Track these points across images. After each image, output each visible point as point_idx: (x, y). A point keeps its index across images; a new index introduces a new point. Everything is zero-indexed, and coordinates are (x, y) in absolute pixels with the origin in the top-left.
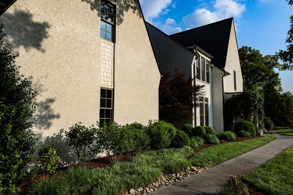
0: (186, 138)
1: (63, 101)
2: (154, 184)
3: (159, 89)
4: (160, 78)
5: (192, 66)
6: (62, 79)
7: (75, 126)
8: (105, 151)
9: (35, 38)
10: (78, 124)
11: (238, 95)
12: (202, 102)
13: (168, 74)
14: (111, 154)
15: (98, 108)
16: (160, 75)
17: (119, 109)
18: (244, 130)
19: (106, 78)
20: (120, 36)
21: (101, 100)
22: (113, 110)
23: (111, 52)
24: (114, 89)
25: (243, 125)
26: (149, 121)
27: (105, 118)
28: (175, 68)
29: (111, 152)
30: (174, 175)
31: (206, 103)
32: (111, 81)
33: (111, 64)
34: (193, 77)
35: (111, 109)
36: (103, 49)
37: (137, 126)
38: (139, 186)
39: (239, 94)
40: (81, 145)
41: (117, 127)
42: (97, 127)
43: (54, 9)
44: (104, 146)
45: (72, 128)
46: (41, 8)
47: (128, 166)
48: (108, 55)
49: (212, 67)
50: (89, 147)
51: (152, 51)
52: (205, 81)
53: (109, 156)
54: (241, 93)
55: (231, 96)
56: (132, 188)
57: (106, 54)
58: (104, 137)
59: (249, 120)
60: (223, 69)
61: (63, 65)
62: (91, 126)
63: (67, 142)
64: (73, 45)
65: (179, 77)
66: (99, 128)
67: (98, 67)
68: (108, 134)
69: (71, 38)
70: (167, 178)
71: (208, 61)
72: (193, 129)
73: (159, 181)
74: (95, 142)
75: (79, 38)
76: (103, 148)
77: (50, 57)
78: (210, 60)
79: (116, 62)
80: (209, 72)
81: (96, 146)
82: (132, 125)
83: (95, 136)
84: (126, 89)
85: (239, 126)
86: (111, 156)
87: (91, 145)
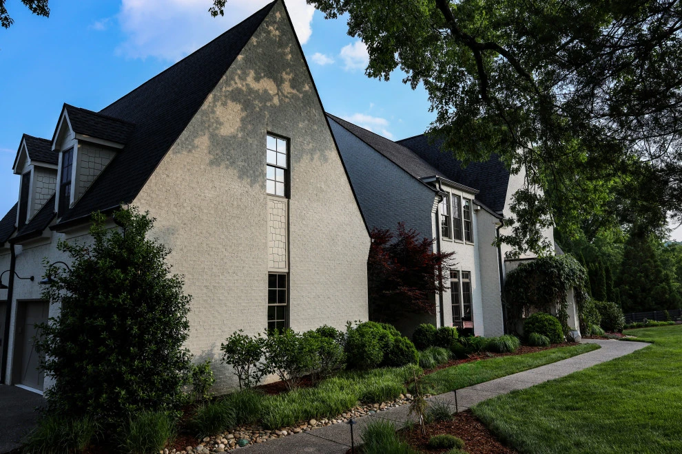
0: (411, 349)
1: (216, 298)
2: (344, 414)
3: (368, 263)
4: (369, 244)
5: (433, 215)
6: (213, 267)
7: (234, 336)
8: (277, 372)
9: (179, 214)
10: (238, 332)
11: (528, 264)
12: (456, 280)
13: (388, 231)
14: (287, 376)
15: (265, 304)
16: (369, 239)
17: (298, 305)
18: (538, 332)
19: (276, 256)
20: (297, 186)
21: (270, 292)
22: (288, 307)
23: (284, 214)
24: (288, 273)
25: (538, 322)
26: (347, 323)
27: (276, 321)
28: (399, 223)
29: (286, 373)
30: (376, 405)
31: (467, 280)
32: (284, 260)
33: (284, 232)
34: (434, 236)
35: (285, 304)
36: (270, 211)
37: (327, 333)
38: (323, 416)
39: (530, 261)
40: (244, 363)
41: (294, 336)
42: (265, 337)
43: (202, 167)
44: (276, 364)
45: (230, 339)
46: (186, 170)
47: (311, 393)
48: (279, 219)
49: (477, 211)
50: (255, 365)
51: (354, 200)
52: (461, 239)
53: (283, 382)
54: (533, 261)
55: (517, 266)
56: (313, 418)
57: (276, 218)
58: (275, 351)
59: (552, 313)
60: (500, 213)
61: (214, 246)
62: (257, 336)
63: (224, 359)
64: (228, 214)
65: (407, 239)
66: (267, 338)
67: (264, 241)
68: (281, 346)
69: (224, 204)
70: (365, 409)
71: (470, 200)
72: (436, 333)
73: (353, 412)
74: (262, 359)
75: (235, 203)
76: (275, 367)
77: (197, 238)
78: (472, 197)
79: (291, 230)
80: (472, 220)
81: (264, 365)
82: (318, 330)
83: (262, 349)
84: (310, 270)
85: (530, 325)
86: (286, 381)
87: (257, 364)
